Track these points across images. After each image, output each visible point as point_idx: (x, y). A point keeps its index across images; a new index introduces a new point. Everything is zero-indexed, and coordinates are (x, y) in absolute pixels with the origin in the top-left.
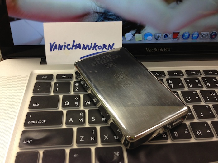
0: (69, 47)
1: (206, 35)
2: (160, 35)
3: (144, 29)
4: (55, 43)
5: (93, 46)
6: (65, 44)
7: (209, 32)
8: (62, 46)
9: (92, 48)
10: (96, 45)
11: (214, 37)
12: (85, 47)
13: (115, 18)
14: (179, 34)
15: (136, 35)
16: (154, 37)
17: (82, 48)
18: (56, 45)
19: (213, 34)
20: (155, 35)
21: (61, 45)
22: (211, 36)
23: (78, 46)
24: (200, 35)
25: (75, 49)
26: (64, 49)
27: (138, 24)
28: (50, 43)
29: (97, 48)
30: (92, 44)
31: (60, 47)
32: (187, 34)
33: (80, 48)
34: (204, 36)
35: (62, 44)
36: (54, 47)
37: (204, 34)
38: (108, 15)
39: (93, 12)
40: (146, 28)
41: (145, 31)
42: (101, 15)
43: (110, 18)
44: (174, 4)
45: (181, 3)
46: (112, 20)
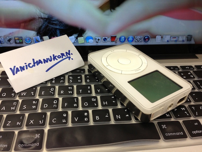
1: (140, 39)
2: (100, 38)
3: (85, 33)
11: (147, 40)
13: (58, 23)
14: (117, 38)
15: (78, 38)
16: (94, 40)
19: (146, 38)
20: (95, 38)
22: (145, 39)
27: (79, 29)
32: (123, 38)
34: (138, 39)
37: (138, 37)
38: (51, 20)
39: (38, 18)
40: (87, 32)
41: (86, 34)
42: (45, 20)
43: (54, 23)
44: (108, 12)
45: (114, 10)
46: (56, 25)
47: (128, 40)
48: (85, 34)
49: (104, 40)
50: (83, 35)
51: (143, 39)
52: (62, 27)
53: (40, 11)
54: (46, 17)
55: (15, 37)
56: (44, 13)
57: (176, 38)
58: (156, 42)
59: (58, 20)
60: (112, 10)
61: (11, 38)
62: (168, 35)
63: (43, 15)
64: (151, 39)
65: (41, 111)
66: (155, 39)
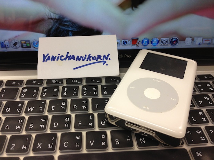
0: (63, 58)
1: (166, 41)
2: (119, 42)
4: (48, 54)
5: (87, 57)
6: (59, 56)
7: (169, 38)
8: (56, 57)
9: (86, 59)
10: (90, 56)
11: (175, 43)
12: (78, 59)
13: (71, 24)
14: (138, 41)
17: (75, 59)
18: (49, 57)
19: (173, 40)
21: (54, 57)
22: (172, 42)
23: (72, 57)
24: (160, 41)
25: (69, 60)
26: (57, 60)
27: (95, 31)
28: (44, 55)
29: (91, 58)
30: (86, 55)
31: (54, 58)
32: (147, 40)
33: (74, 59)
34: (164, 42)
35: (56, 55)
36: (46, 58)
37: (164, 40)
38: (63, 21)
39: (47, 19)
42: (56, 21)
43: (66, 25)
45: (136, 9)
46: (68, 26)
47: (152, 43)
49: (124, 43)
51: (169, 42)
52: (75, 29)
53: (49, 10)
54: (57, 17)
55: (21, 41)
56: (54, 13)
57: (209, 40)
59: (70, 21)
61: (17, 41)
64: (180, 41)
65: (51, 132)
66: (184, 41)
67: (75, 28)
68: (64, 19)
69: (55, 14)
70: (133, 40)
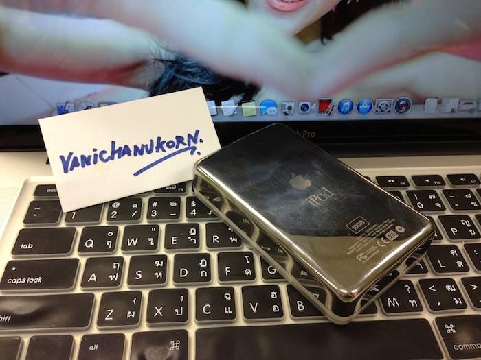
1: (387, 105)
2: (293, 105)
3: (259, 93)
4: (71, 154)
5: (155, 145)
6: (96, 152)
10: (161, 141)
13: (199, 71)
14: (332, 104)
15: (243, 104)
16: (280, 108)
17: (132, 153)
20: (282, 105)
22: (398, 107)
23: (124, 151)
24: (374, 105)
27: (247, 84)
29: (164, 146)
30: (152, 141)
32: (348, 103)
34: (382, 106)
36: (70, 163)
37: (383, 102)
38: (183, 65)
39: (153, 61)
40: (263, 91)
41: (260, 96)
42: (169, 66)
43: (189, 72)
44: (316, 44)
45: (330, 41)
46: (193, 75)
47: (358, 109)
48: (258, 96)
49: (302, 109)
50: (254, 99)
51: (393, 107)
52: (207, 81)
53: (158, 45)
54: (172, 58)
55: (99, 103)
56: (167, 50)
57: (472, 103)
58: (426, 112)
59: (197, 66)
60: (325, 40)
61: (91, 105)
62: (454, 97)
63: (166, 54)
64: (413, 106)
65: (175, 286)
66: (422, 105)
67: (207, 78)
68: (186, 61)
69: (169, 51)
70: (321, 102)
